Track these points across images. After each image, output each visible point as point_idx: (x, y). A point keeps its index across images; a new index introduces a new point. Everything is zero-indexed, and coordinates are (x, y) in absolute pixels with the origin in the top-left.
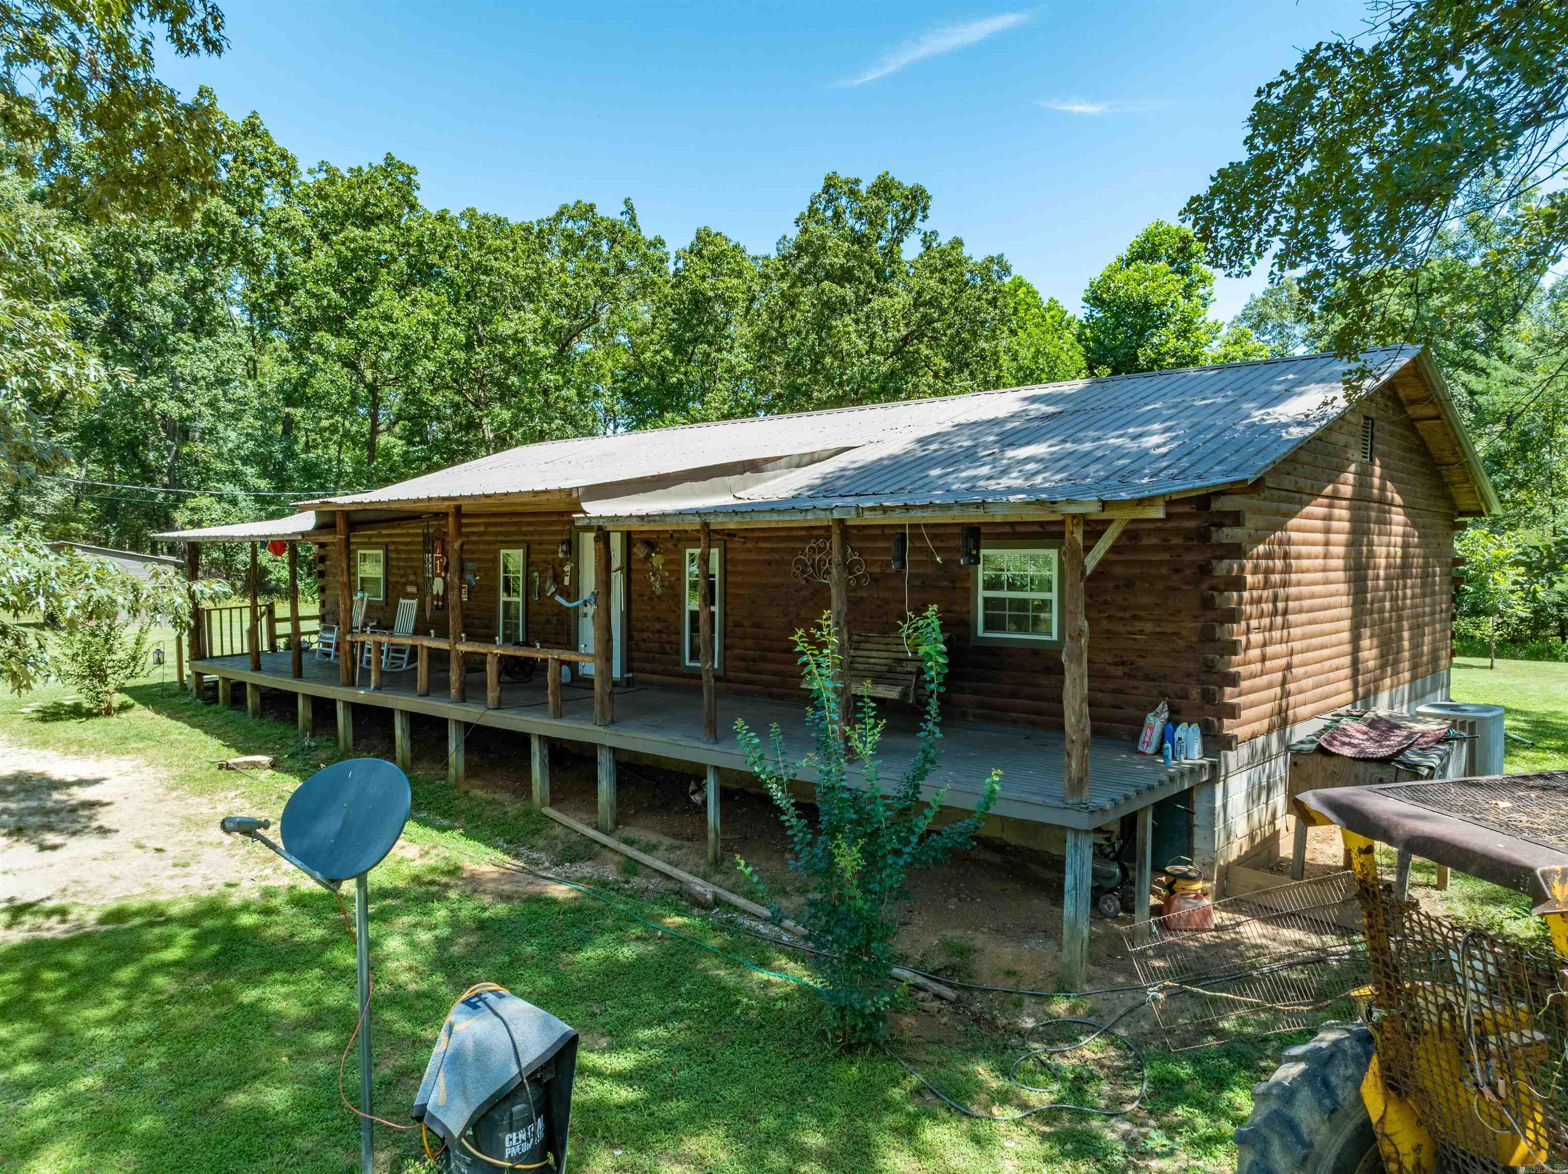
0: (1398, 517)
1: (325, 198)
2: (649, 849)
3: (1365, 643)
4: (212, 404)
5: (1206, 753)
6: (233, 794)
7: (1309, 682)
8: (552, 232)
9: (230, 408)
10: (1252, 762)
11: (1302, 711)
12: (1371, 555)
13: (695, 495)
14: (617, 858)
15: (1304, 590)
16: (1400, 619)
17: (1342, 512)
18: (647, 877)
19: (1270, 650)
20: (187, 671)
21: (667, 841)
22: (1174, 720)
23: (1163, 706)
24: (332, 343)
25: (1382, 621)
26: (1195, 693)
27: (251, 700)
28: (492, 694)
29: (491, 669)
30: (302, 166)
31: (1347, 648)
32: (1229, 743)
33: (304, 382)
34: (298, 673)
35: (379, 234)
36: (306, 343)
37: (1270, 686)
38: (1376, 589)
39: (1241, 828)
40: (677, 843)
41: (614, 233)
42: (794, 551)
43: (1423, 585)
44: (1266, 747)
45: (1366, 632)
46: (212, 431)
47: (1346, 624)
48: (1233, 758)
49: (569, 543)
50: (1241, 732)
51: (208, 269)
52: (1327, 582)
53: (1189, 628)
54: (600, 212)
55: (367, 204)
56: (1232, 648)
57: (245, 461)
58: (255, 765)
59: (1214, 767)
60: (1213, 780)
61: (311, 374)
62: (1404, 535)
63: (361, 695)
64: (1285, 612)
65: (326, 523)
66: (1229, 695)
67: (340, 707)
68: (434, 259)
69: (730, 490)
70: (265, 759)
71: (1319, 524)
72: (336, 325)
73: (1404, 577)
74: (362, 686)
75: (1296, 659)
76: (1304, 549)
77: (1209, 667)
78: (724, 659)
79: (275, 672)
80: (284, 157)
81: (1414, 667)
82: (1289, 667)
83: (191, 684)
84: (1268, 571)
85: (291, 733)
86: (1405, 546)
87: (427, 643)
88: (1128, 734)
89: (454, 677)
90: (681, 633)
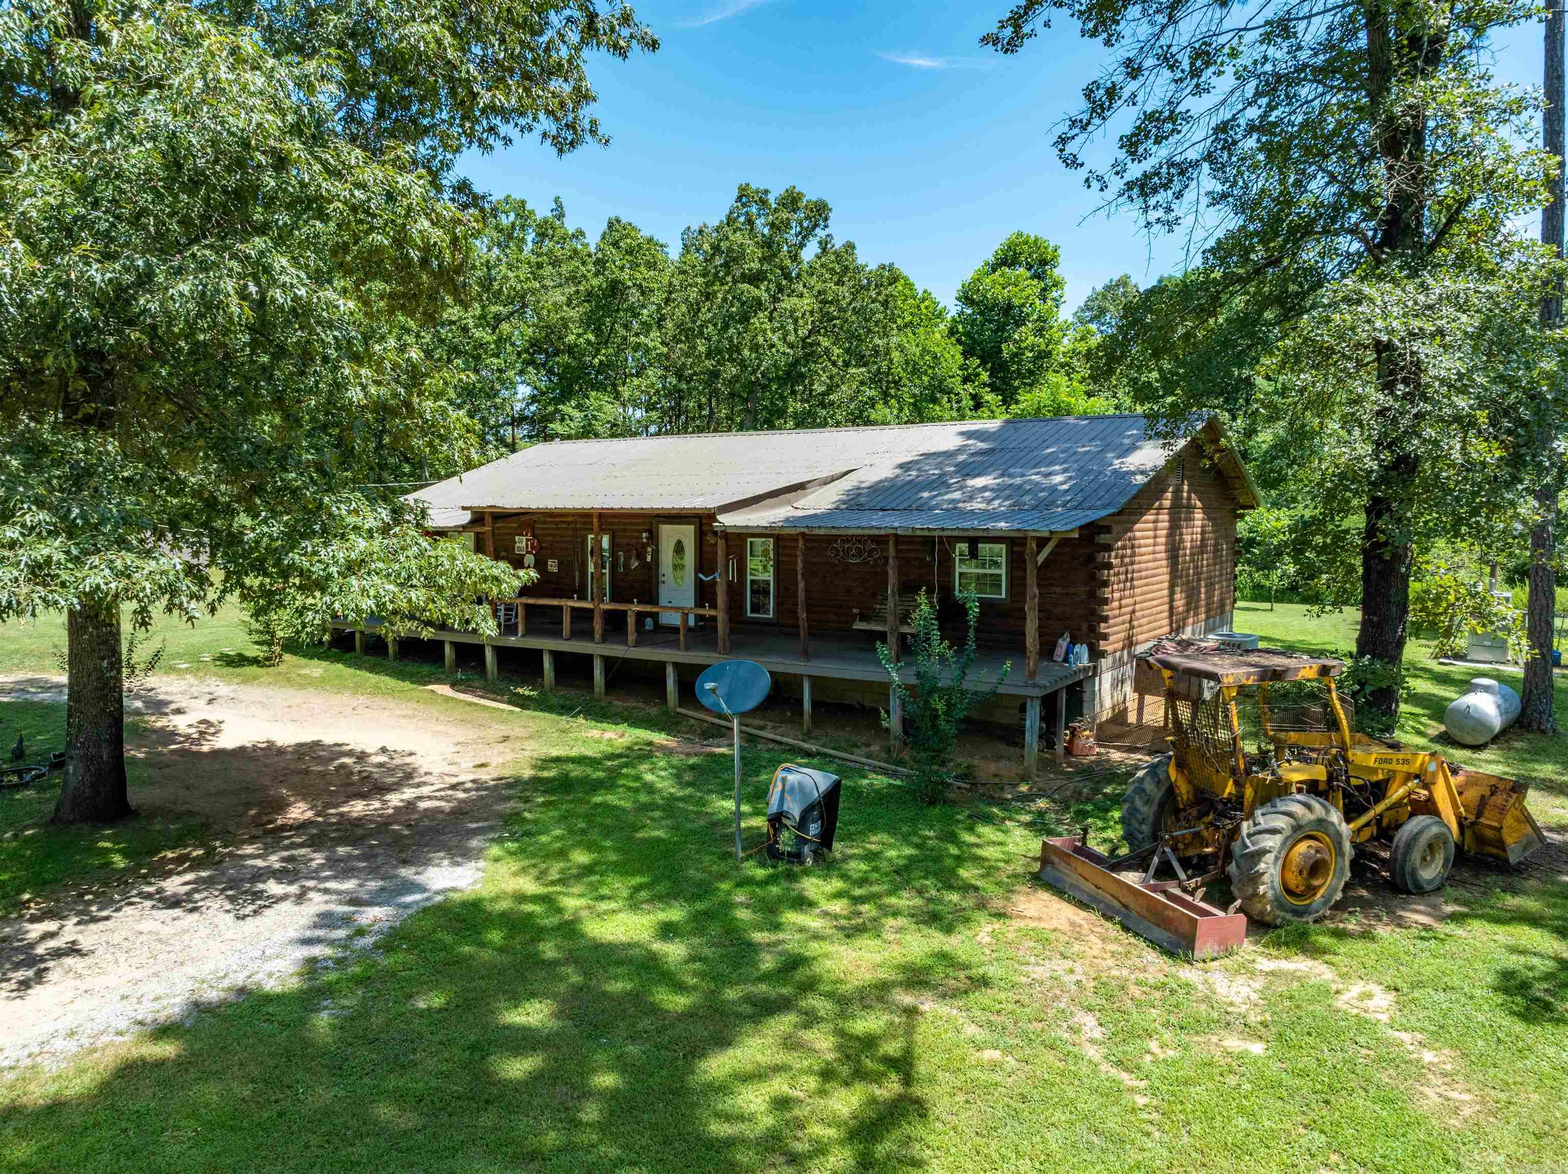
0: (1199, 515)
2: (762, 728)
3: (1177, 596)
5: (1090, 661)
7: (1145, 620)
10: (1113, 668)
11: (1141, 638)
12: (1182, 541)
15: (1143, 566)
16: (1199, 580)
17: (1165, 517)
19: (1124, 602)
22: (1073, 643)
23: (1067, 635)
25: (1188, 582)
26: (1084, 627)
27: (392, 647)
29: (631, 621)
31: (1166, 599)
32: (1103, 654)
37: (1123, 623)
38: (1184, 562)
39: (1108, 703)
43: (1214, 558)
44: (1121, 657)
45: (1178, 589)
47: (1166, 585)
48: (1105, 663)
49: (650, 532)
50: (1110, 648)
52: (1155, 560)
53: (1082, 590)
54: (531, 208)
56: (1106, 601)
59: (1095, 668)
60: (1095, 675)
62: (1203, 526)
63: (510, 641)
64: (1132, 579)
66: (1103, 628)
71: (1151, 525)
73: (1202, 553)
75: (1137, 607)
76: (1142, 542)
77: (1093, 613)
78: (777, 612)
81: (1208, 611)
82: (1133, 612)
84: (1123, 557)
86: (1203, 533)
87: (571, 603)
88: (1047, 651)
89: (598, 625)
90: (743, 594)
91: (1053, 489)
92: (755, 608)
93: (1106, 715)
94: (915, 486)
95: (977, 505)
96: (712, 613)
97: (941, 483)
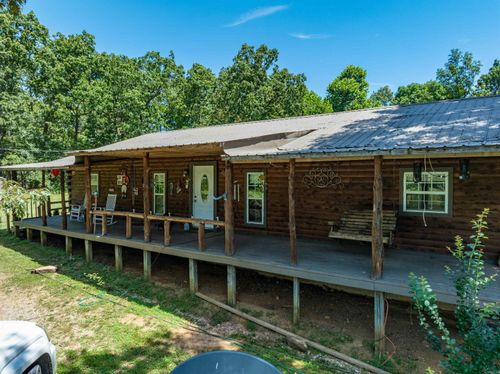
1: (60, 45)
2: (258, 315)
4: (17, 119)
6: (40, 288)
8: (144, 62)
9: (23, 122)
13: (265, 148)
14: (241, 320)
18: (261, 331)
20: (11, 225)
21: (265, 311)
24: (64, 99)
27: (43, 238)
28: (167, 240)
29: (167, 227)
30: (50, 34)
33: (52, 112)
34: (65, 228)
35: (81, 59)
36: (53, 98)
40: (271, 311)
41: (166, 63)
42: (303, 174)
46: (17, 130)
49: (188, 170)
51: (14, 69)
54: (161, 55)
55: (76, 48)
57: (30, 141)
58: (49, 271)
61: (55, 110)
63: (98, 238)
65: (80, 162)
67: (86, 243)
68: (101, 69)
69: (276, 146)
70: (53, 268)
72: (65, 91)
74: (97, 233)
78: (266, 220)
79: (53, 226)
80: (44, 29)
83: (13, 230)
85: (62, 253)
87: (131, 215)
89: (146, 230)
90: (244, 209)
92: (252, 218)
96: (222, 224)
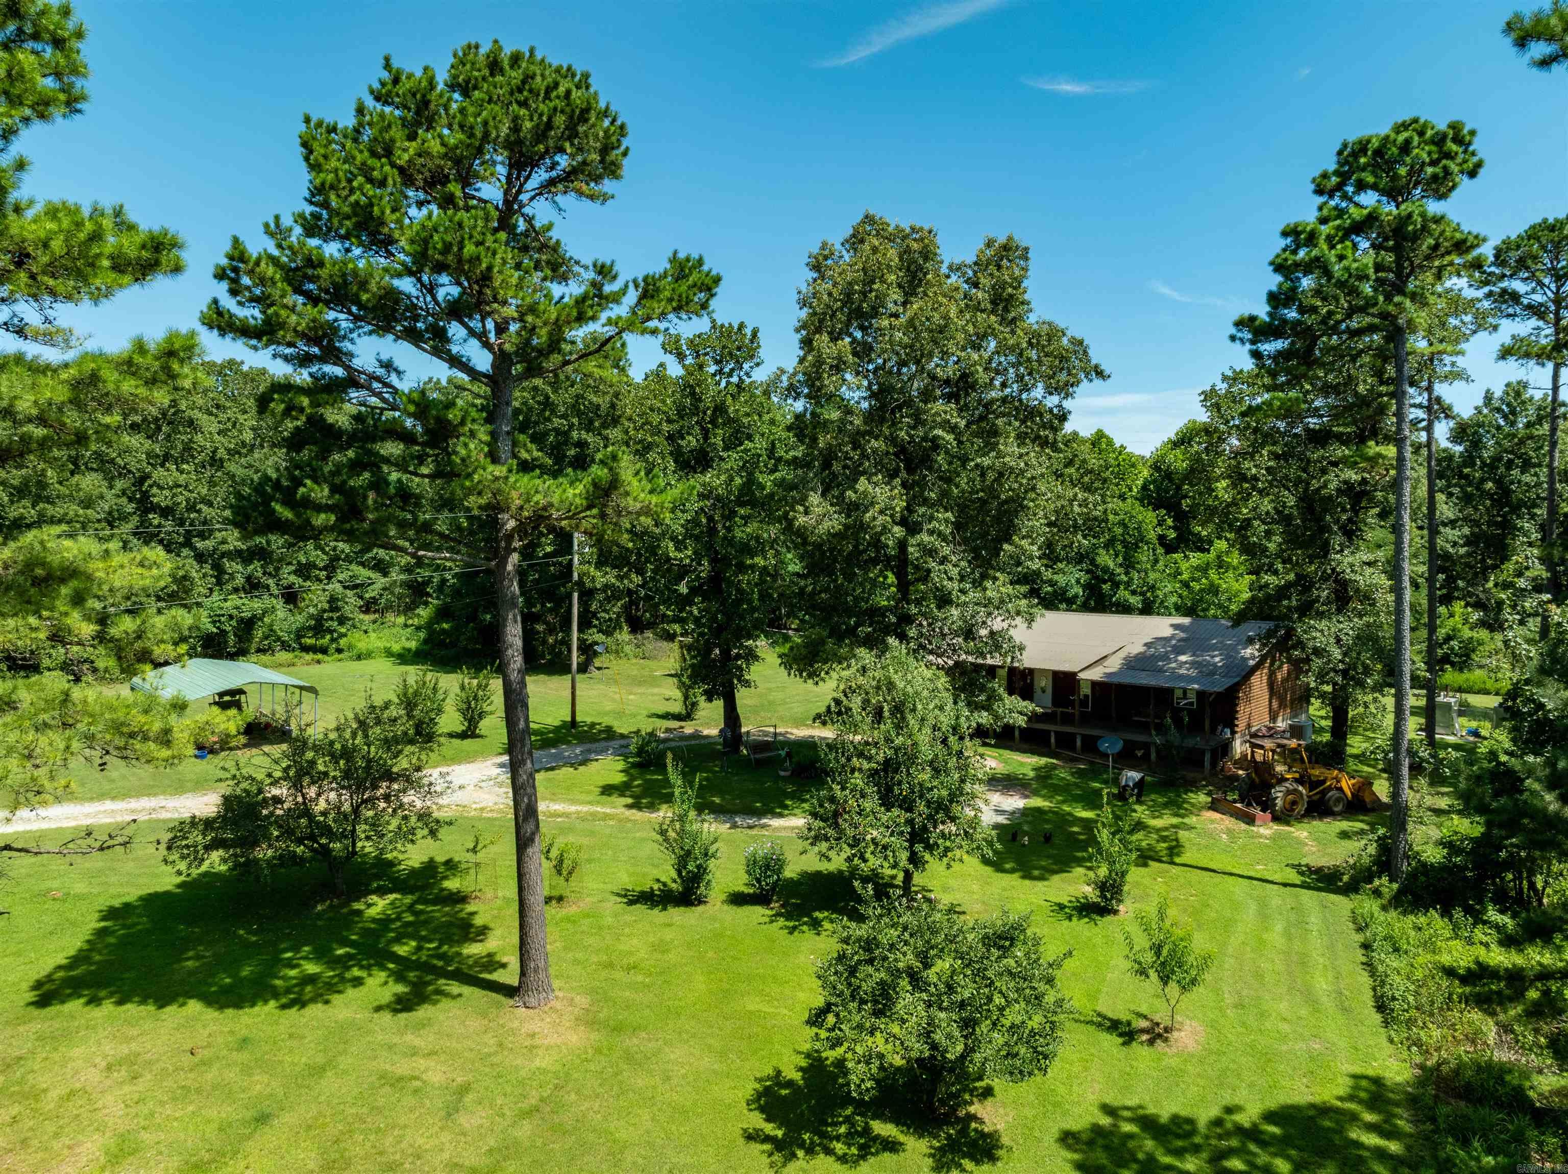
3: (1274, 704)
5: (1231, 735)
7: (1256, 716)
10: (1241, 738)
11: (1254, 724)
12: (1275, 679)
15: (1255, 694)
17: (1267, 672)
22: (1223, 729)
23: (1221, 726)
25: (1280, 696)
26: (1228, 723)
31: (1267, 706)
32: (1236, 732)
37: (1246, 720)
38: (1277, 687)
39: (1239, 752)
44: (1244, 733)
45: (1274, 701)
47: (1268, 699)
48: (1238, 736)
50: (1239, 730)
52: (1262, 690)
56: (1237, 711)
59: (1233, 738)
60: (1233, 740)
64: (1250, 700)
66: (1236, 723)
71: (1259, 676)
73: (1288, 681)
75: (1253, 711)
76: (1255, 684)
77: (1232, 716)
82: (1251, 713)
88: (1213, 730)
91: (1215, 665)
93: (1238, 756)
94: (1155, 658)
95: (1183, 671)
97: (1165, 657)
